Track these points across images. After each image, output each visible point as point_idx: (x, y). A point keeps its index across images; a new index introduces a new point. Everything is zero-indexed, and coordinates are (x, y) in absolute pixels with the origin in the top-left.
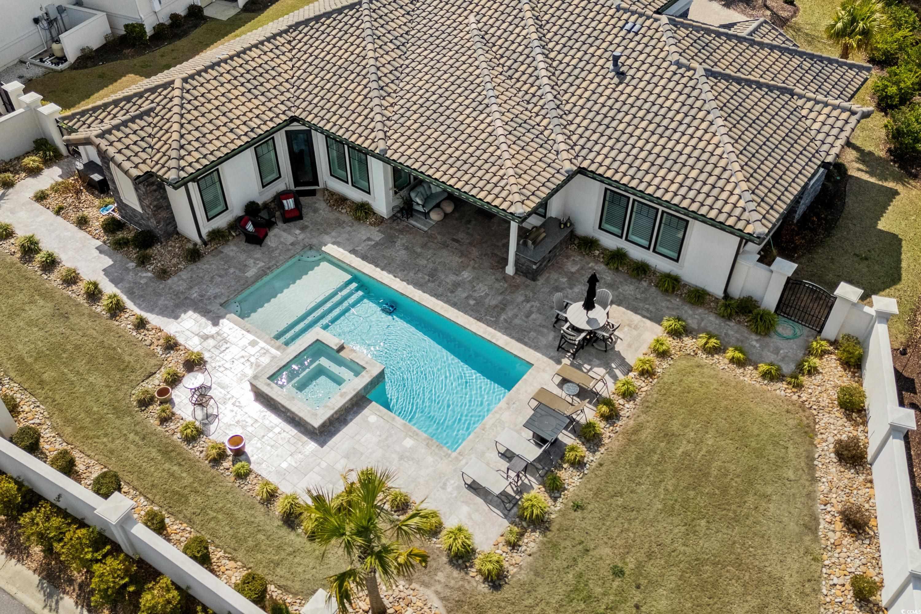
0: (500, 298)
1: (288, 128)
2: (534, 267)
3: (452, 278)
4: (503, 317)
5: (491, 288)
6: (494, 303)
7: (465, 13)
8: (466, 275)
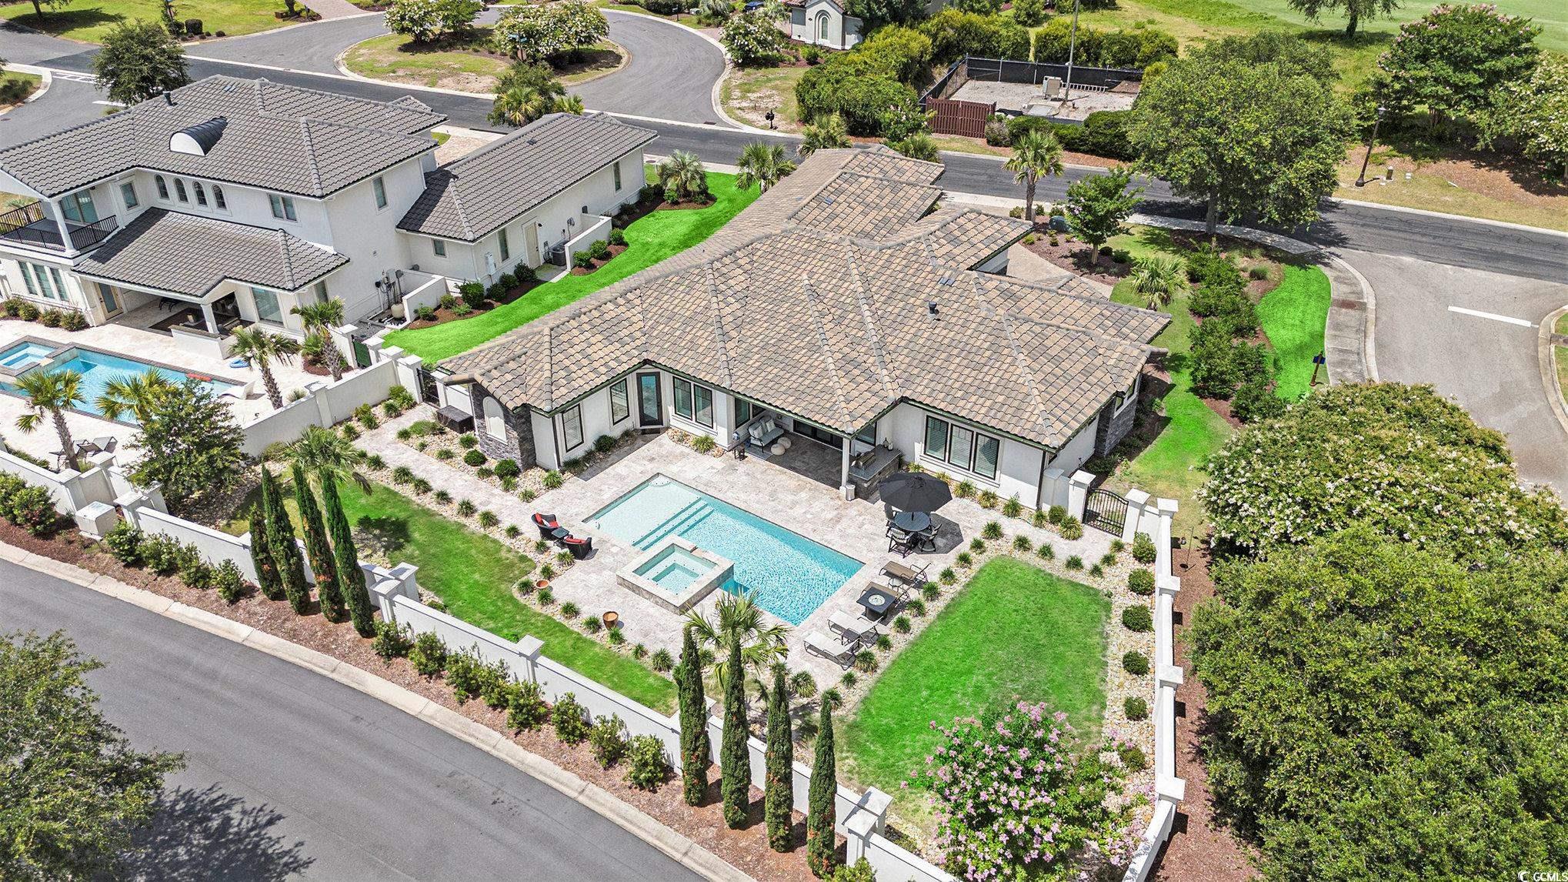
0: (835, 513)
1: (639, 371)
2: (866, 485)
3: (790, 498)
4: (839, 527)
5: (826, 505)
6: (829, 516)
7: (799, 272)
8: (804, 495)
